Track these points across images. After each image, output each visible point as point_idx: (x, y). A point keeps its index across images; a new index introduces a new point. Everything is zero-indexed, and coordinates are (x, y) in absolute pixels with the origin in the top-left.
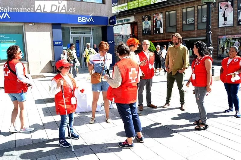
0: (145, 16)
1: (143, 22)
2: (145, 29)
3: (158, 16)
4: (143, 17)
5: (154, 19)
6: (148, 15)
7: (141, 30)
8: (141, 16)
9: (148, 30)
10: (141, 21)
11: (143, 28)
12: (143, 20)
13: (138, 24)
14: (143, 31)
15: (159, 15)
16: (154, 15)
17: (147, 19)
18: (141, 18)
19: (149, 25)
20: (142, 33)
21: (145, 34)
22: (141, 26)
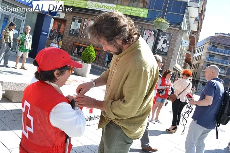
0: (76, 17)
1: (73, 23)
2: (73, 30)
3: (89, 22)
4: (74, 17)
5: (85, 23)
6: (80, 18)
7: (69, 30)
8: (72, 16)
9: (76, 32)
10: (71, 20)
11: (72, 28)
12: (74, 20)
13: (67, 22)
14: (70, 31)
15: (91, 21)
16: (86, 20)
17: (77, 21)
18: (72, 18)
19: (78, 28)
20: (68, 32)
21: (72, 35)
22: (70, 25)
